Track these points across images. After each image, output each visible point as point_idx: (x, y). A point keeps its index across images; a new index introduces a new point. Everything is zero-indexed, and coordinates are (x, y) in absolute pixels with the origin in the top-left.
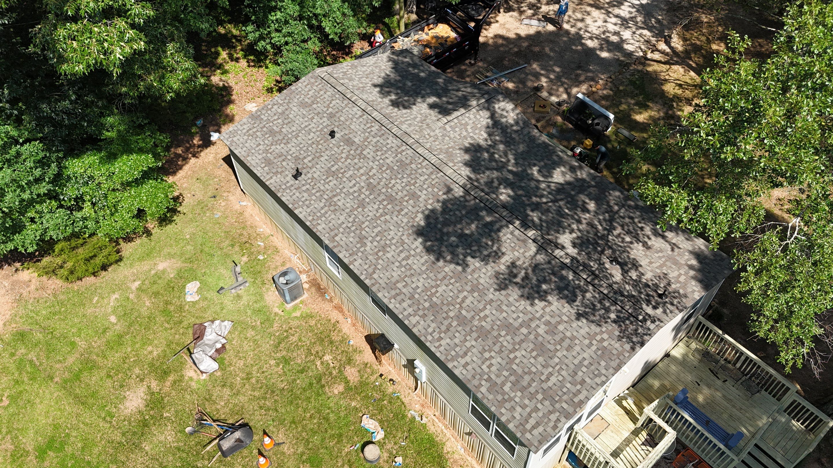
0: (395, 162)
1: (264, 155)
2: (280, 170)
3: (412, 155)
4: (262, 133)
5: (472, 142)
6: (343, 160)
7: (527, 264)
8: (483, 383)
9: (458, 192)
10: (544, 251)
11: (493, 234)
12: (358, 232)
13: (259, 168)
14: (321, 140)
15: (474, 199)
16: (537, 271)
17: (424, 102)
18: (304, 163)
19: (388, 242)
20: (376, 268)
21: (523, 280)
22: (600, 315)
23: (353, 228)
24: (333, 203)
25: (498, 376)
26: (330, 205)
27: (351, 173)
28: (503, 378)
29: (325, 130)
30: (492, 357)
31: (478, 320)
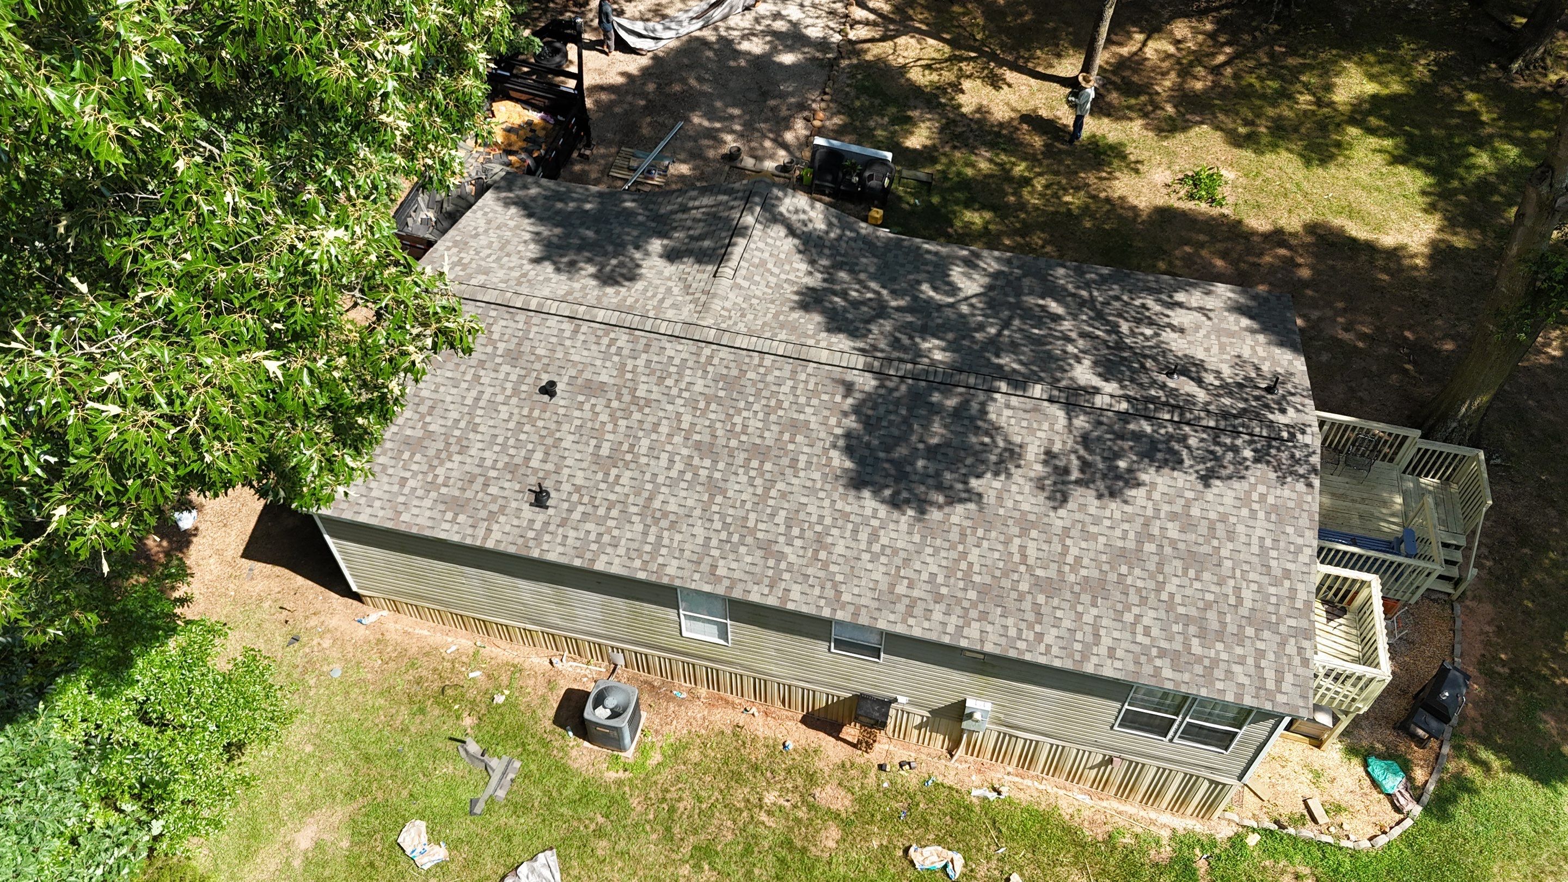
0: (711, 384)
1: (433, 495)
2: (494, 508)
3: (732, 357)
4: (390, 454)
5: (795, 289)
6: (609, 427)
7: (1070, 443)
8: (1158, 662)
9: (867, 383)
10: (1077, 409)
11: (980, 423)
12: (749, 540)
13: (446, 526)
14: (532, 410)
15: (902, 382)
16: (1093, 446)
17: (647, 254)
18: (535, 471)
19: (818, 528)
20: (835, 585)
21: (1082, 471)
22: (1230, 462)
23: (735, 538)
24: (658, 514)
25: (1170, 639)
26: (656, 521)
27: (645, 443)
28: (1179, 638)
29: (524, 388)
30: (1138, 617)
31: (1071, 571)
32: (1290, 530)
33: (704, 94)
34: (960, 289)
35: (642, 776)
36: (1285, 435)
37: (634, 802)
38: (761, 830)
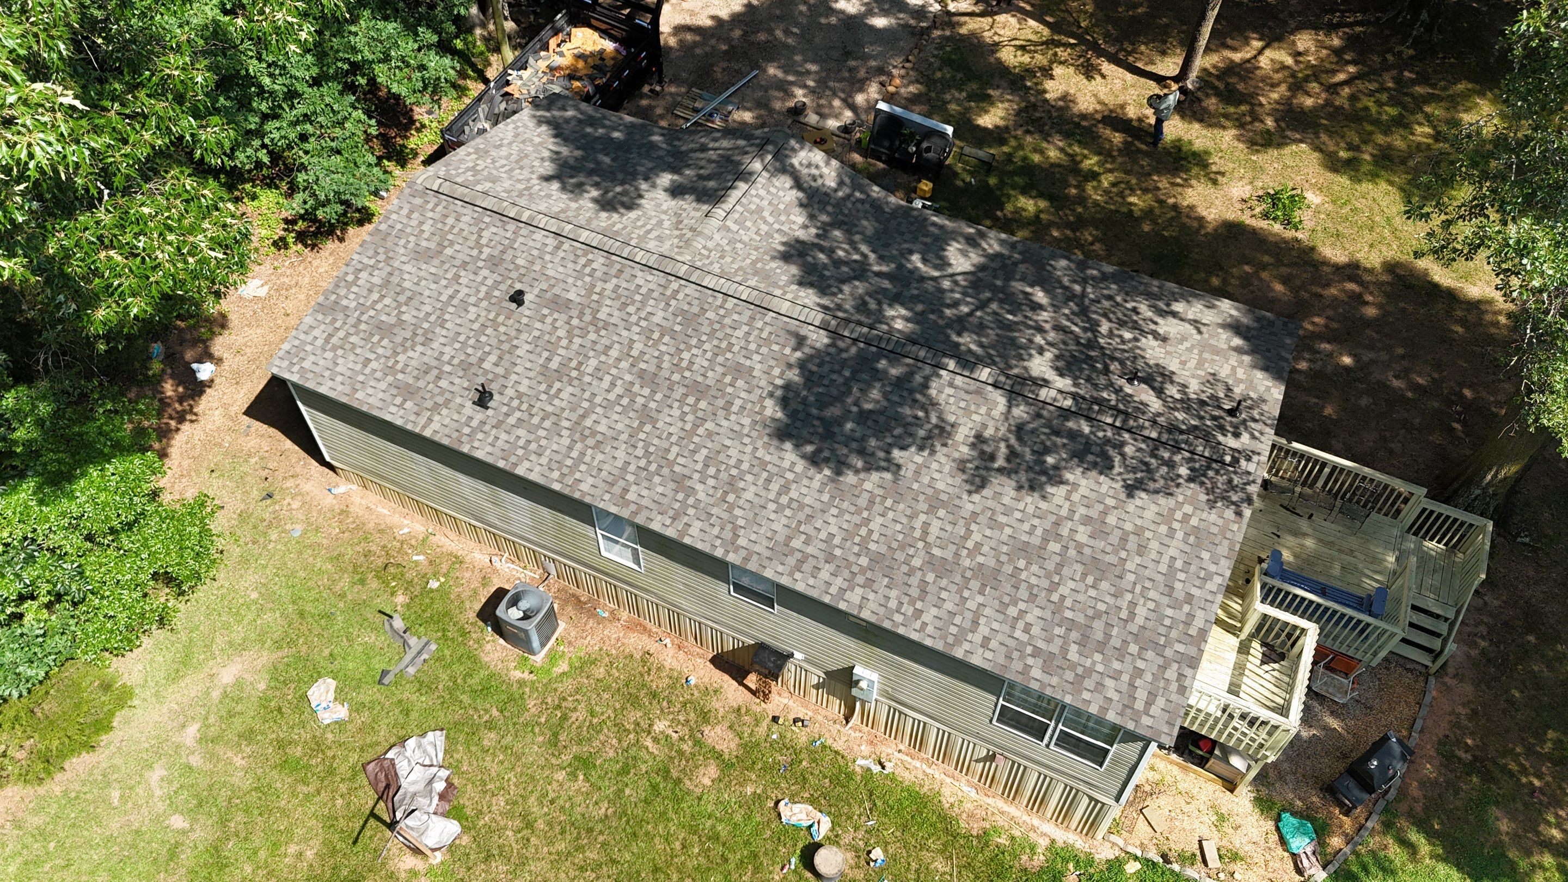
0: (671, 317)
1: (390, 379)
2: (440, 400)
3: (697, 295)
4: (362, 335)
5: (785, 240)
6: (564, 342)
7: (1003, 430)
8: (1030, 661)
9: (820, 339)
10: (1020, 399)
11: (918, 397)
12: (665, 471)
13: (393, 409)
14: (498, 315)
15: (854, 344)
16: (1026, 438)
17: (654, 186)
18: (486, 372)
19: (734, 472)
20: (735, 528)
21: (1008, 460)
22: (1162, 477)
23: (653, 467)
24: (587, 432)
25: (1048, 641)
26: (584, 438)
27: (593, 363)
28: (1059, 642)
29: (497, 293)
30: (1023, 613)
31: (968, 556)
32: (1205, 555)
33: (786, 46)
34: (950, 265)
35: (545, 681)
36: (1228, 459)
37: (531, 703)
38: (643, 754)
